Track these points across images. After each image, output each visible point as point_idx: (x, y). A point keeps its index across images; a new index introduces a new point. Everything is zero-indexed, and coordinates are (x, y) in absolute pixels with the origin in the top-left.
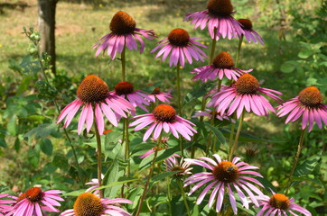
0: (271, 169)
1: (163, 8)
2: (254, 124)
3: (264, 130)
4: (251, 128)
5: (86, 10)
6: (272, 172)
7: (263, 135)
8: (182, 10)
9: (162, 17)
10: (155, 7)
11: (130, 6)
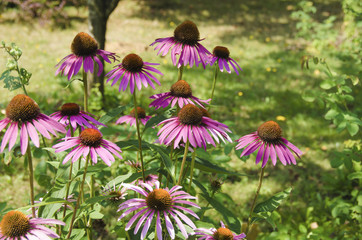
0: (311, 209)
1: (239, 30)
2: (309, 160)
3: (318, 167)
4: (304, 163)
5: (158, 28)
6: (312, 212)
7: (316, 172)
8: (261, 33)
9: (236, 40)
10: (231, 28)
11: (205, 26)
